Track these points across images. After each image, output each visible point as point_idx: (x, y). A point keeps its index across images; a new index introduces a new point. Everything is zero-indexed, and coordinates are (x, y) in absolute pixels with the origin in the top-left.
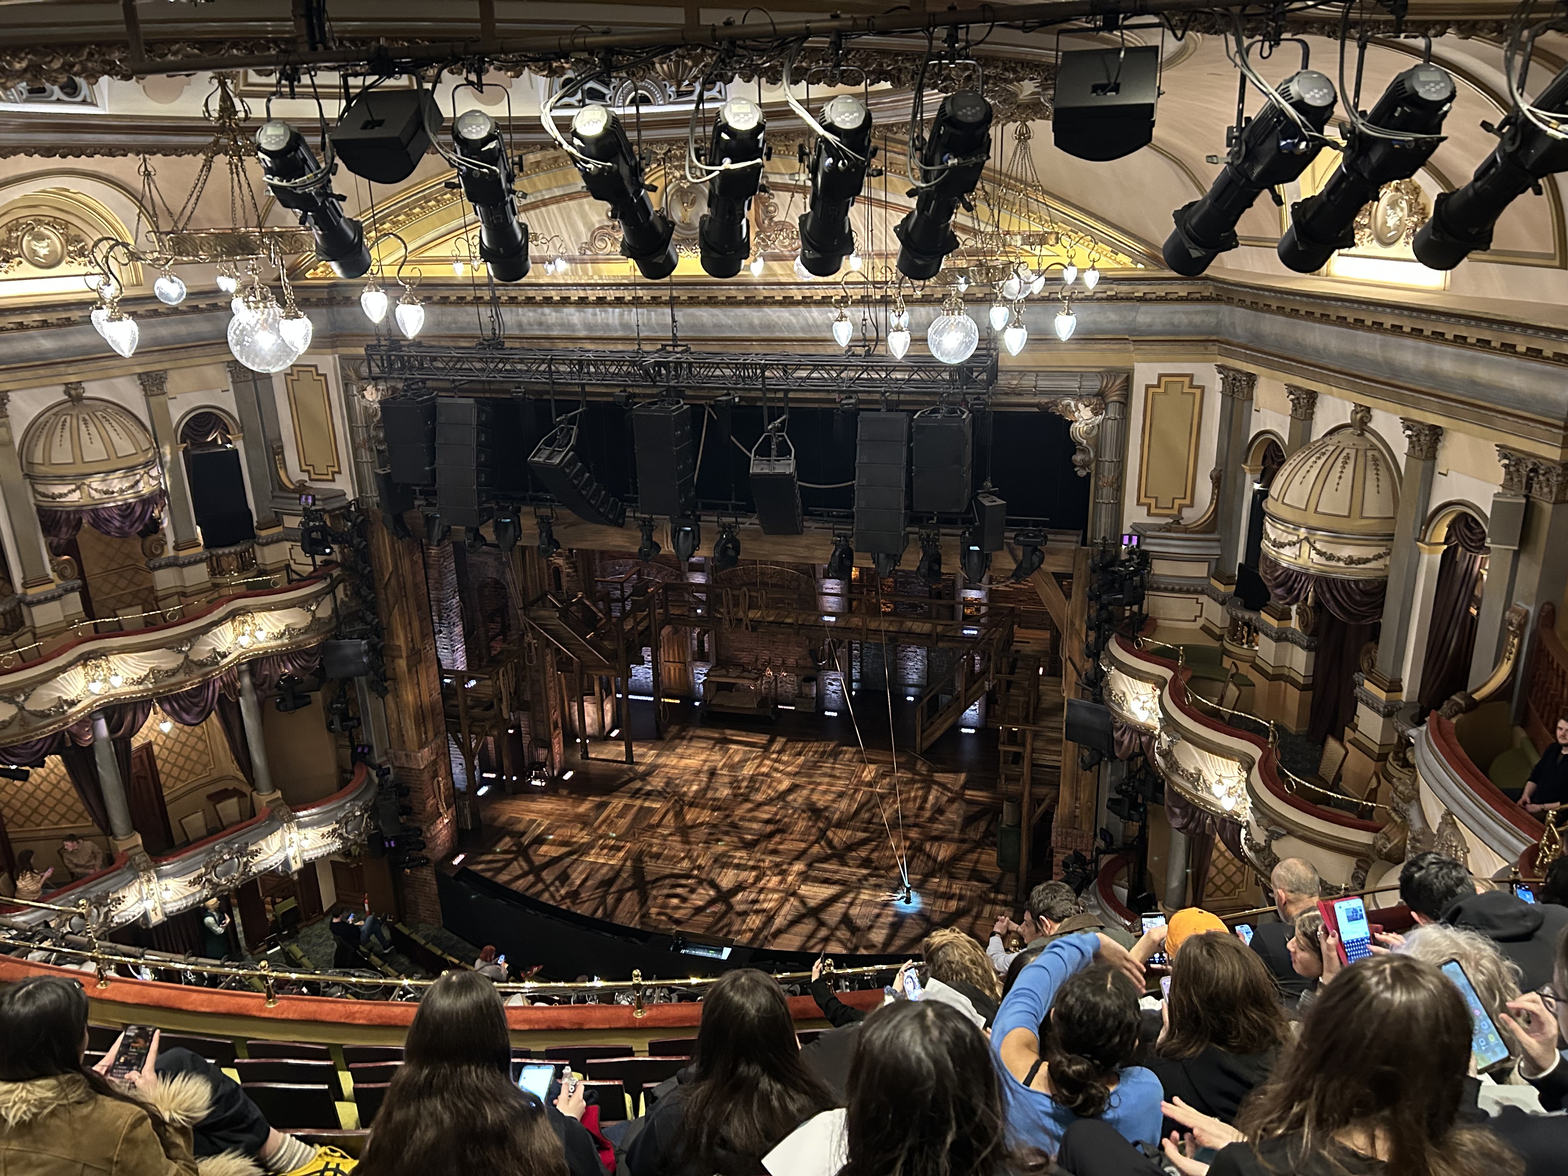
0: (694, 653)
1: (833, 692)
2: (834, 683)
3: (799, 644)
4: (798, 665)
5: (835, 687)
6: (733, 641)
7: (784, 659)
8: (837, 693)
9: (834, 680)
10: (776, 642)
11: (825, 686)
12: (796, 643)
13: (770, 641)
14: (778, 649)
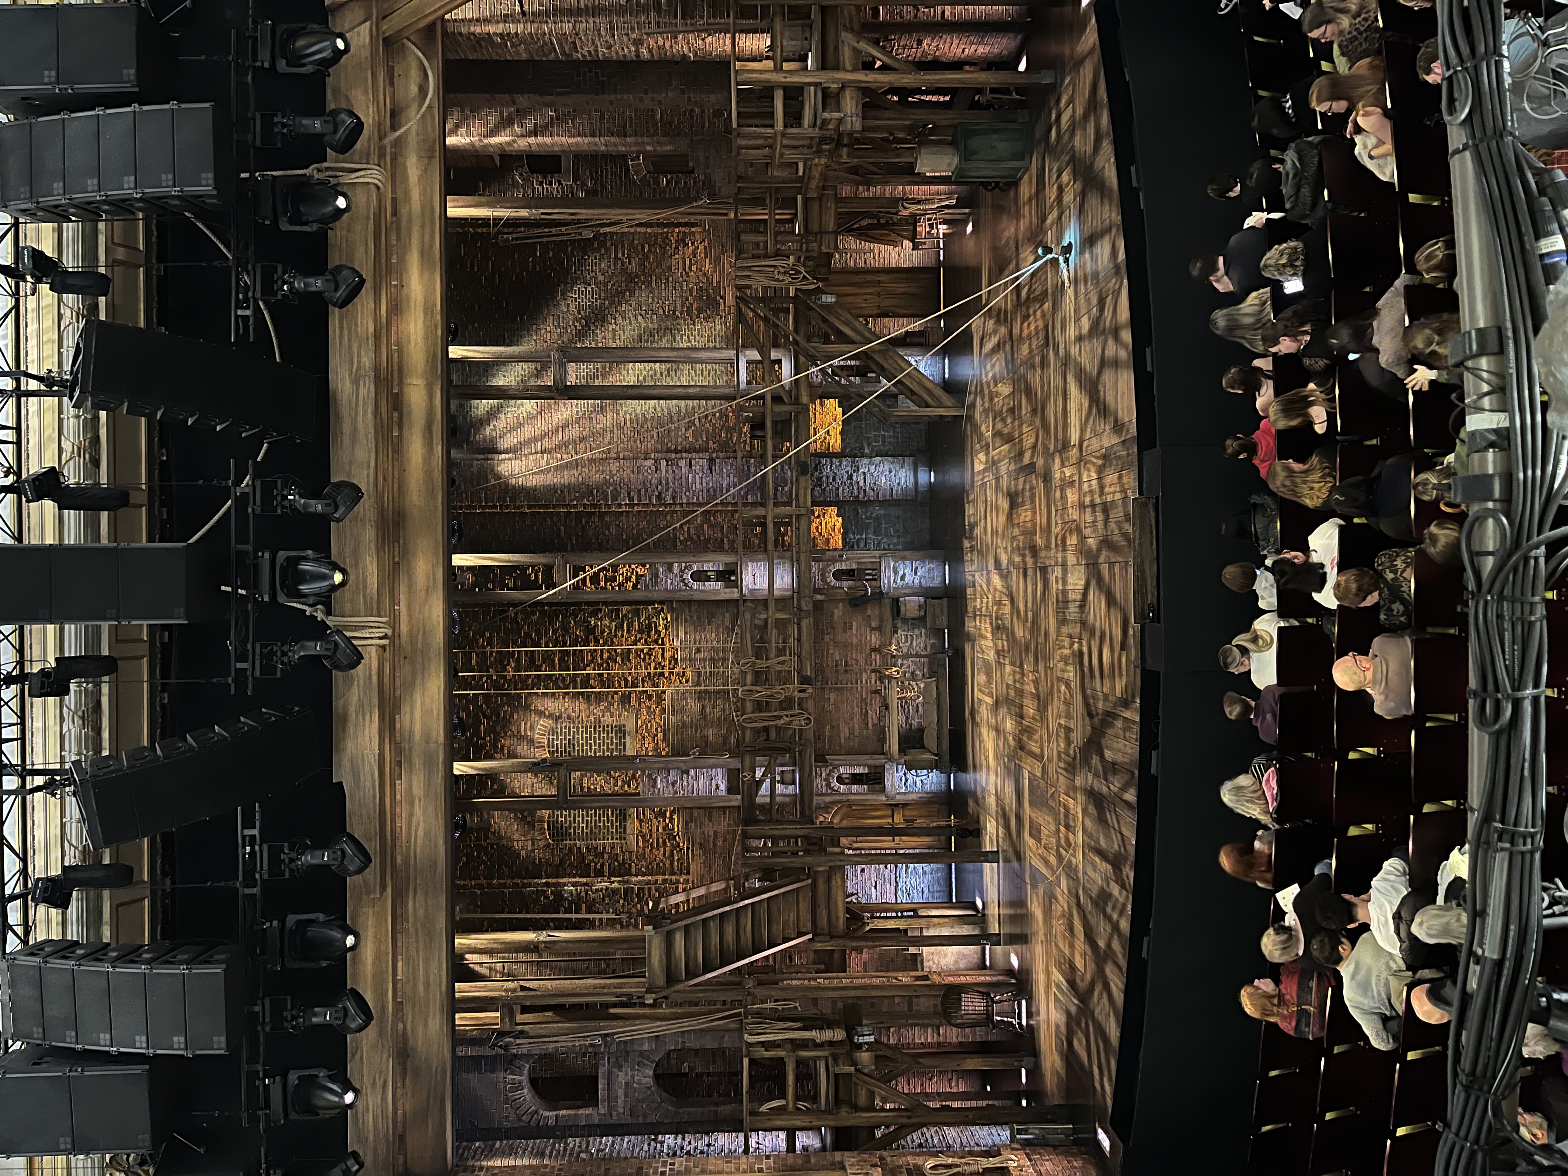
0: (872, 791)
1: (916, 574)
2: (901, 573)
3: (847, 627)
4: (879, 629)
5: (908, 571)
6: (852, 731)
7: (874, 650)
8: (917, 568)
9: (896, 572)
10: (846, 662)
11: (907, 586)
12: (845, 631)
13: (846, 671)
14: (857, 660)
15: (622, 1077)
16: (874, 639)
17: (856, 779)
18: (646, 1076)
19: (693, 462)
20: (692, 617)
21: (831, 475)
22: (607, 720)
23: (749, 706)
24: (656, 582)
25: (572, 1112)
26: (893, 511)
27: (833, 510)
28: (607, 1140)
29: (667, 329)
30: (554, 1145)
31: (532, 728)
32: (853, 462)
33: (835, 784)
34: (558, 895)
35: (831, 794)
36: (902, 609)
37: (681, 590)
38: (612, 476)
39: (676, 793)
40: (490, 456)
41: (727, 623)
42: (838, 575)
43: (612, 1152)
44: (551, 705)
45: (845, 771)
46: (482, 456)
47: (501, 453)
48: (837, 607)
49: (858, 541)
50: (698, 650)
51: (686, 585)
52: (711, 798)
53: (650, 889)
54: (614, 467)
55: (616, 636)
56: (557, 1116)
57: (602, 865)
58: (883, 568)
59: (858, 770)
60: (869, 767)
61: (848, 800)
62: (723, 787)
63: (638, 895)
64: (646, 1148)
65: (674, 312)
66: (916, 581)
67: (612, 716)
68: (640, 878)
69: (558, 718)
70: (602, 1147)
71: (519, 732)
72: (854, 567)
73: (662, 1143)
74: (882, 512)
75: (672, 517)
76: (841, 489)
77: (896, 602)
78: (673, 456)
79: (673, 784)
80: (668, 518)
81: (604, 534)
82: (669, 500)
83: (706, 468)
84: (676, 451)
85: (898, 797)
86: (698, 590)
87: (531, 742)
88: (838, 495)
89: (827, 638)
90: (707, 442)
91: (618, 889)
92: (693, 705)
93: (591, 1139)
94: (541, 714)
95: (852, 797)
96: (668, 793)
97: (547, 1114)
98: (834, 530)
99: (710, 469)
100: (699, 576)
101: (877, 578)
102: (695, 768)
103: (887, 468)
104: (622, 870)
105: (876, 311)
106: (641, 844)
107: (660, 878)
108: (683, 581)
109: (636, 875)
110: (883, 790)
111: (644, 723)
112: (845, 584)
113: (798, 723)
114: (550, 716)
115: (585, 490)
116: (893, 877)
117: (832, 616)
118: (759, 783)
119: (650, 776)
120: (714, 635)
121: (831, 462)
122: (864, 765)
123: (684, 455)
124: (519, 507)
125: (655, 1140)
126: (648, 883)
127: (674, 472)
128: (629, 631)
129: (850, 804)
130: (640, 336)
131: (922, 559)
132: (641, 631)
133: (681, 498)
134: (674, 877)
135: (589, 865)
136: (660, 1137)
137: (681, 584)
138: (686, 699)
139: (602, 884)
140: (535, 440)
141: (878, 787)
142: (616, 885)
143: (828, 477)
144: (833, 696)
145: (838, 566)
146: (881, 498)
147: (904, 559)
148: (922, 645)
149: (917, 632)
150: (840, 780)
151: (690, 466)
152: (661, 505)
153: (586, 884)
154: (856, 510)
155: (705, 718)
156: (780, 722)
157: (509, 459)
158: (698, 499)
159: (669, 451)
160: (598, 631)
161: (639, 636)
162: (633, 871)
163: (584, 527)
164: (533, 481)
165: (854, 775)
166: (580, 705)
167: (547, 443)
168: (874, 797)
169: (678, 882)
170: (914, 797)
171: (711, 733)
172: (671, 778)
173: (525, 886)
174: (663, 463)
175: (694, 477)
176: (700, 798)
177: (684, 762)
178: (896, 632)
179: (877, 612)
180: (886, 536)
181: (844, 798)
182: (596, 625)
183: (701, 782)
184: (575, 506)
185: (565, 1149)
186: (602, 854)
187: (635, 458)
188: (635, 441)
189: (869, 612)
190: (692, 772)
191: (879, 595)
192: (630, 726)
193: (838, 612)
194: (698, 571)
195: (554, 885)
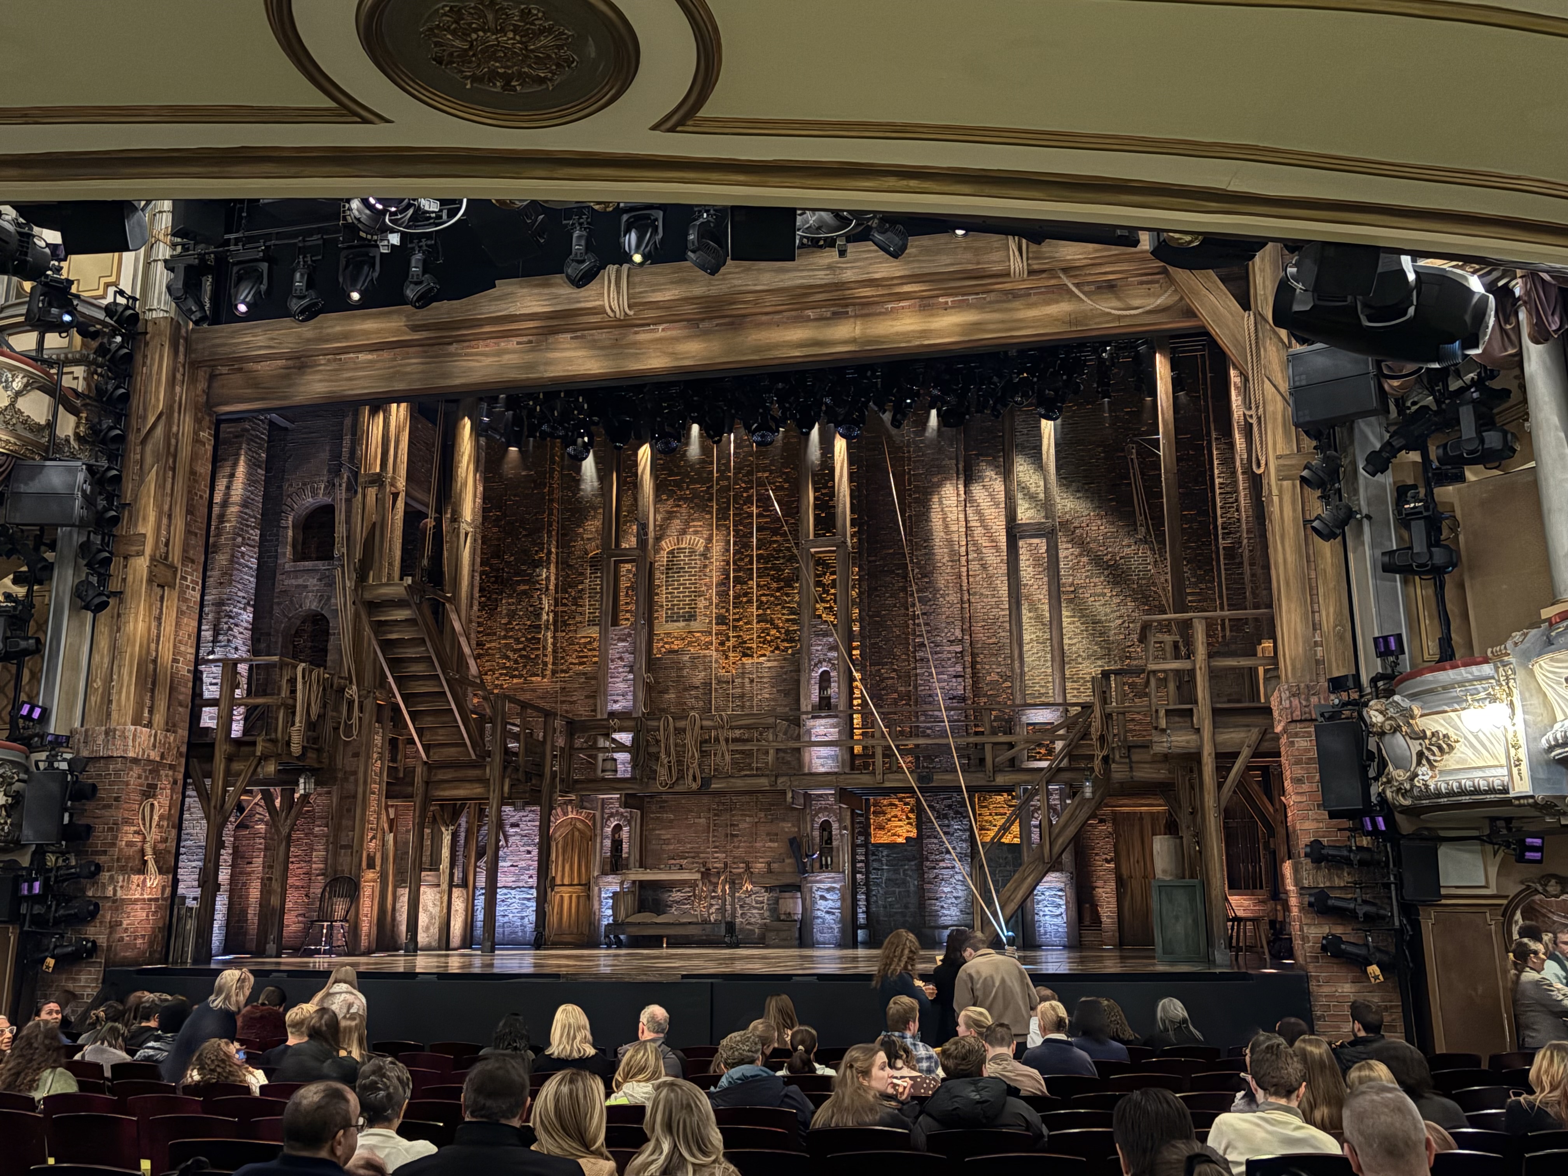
0: (604, 861)
1: (828, 912)
2: (828, 896)
3: (773, 836)
4: (770, 871)
5: (830, 904)
6: (667, 842)
7: (747, 864)
8: (833, 914)
9: (829, 890)
10: (736, 836)
11: (814, 903)
12: (768, 834)
13: (727, 836)
14: (738, 847)
15: (312, 582)
16: (759, 866)
17: (617, 845)
18: (311, 603)
19: (960, 680)
20: (786, 673)
21: (951, 830)
22: (702, 603)
23: (681, 724)
24: (818, 635)
25: (290, 539)
26: (913, 901)
27: (913, 834)
28: (253, 563)
29: (1109, 649)
30: (255, 518)
31: (696, 533)
32: (966, 855)
33: (614, 823)
34: (538, 564)
35: (603, 818)
36: (787, 895)
37: (810, 660)
38: (943, 596)
39: (612, 661)
40: (962, 476)
41: (779, 710)
42: (826, 827)
43: (240, 564)
44: (717, 548)
45: (625, 833)
46: (961, 466)
47: (965, 486)
48: (793, 826)
49: (880, 861)
50: (752, 681)
51: (816, 665)
52: (606, 694)
53: (538, 649)
54: (953, 598)
55: (783, 608)
56: (287, 527)
57: (565, 605)
58: (832, 875)
59: (625, 846)
60: (627, 858)
61: (595, 835)
62: (616, 707)
63: (533, 638)
64: (240, 594)
65: (1128, 658)
66: (819, 913)
67: (705, 607)
68: (550, 641)
69: (704, 556)
70: (246, 558)
71: (693, 520)
72: (835, 843)
73: (245, 609)
74: (912, 888)
75: (904, 660)
76: (936, 841)
77: (798, 888)
78: (968, 659)
79: (621, 658)
80: (904, 657)
81: (887, 592)
82: (919, 655)
83: (955, 693)
84: (974, 664)
85: (596, 889)
86: (810, 678)
87: (683, 532)
88: (929, 837)
89: (762, 814)
90: (985, 695)
91: (540, 619)
92: (699, 677)
93: (257, 550)
94: (709, 540)
95: (598, 840)
96: (613, 653)
97: (290, 519)
98: (894, 835)
99: (954, 698)
100: (825, 679)
101: (824, 867)
102: (634, 680)
103: (960, 894)
104: (560, 623)
105: (1125, 873)
106: (583, 640)
107: (549, 659)
108: (820, 662)
109: (554, 637)
110: (604, 873)
111: (698, 639)
112: (816, 833)
113: (662, 773)
114: (707, 549)
115: (927, 570)
116: (521, 884)
117: (784, 820)
118: (607, 736)
119: (629, 635)
120: (767, 696)
121: (965, 830)
122: (629, 853)
123: (969, 670)
124: (910, 507)
125: (248, 604)
126: (545, 648)
127: (949, 659)
128: (788, 620)
129: (593, 838)
130: (1100, 622)
131: (842, 921)
132: (787, 632)
133: (922, 668)
134: (548, 672)
135: (567, 592)
136: (250, 609)
137: (816, 660)
138: (705, 669)
139: (546, 603)
140: (982, 520)
141: (608, 867)
142: (545, 617)
143: (948, 826)
144: (703, 821)
145: (835, 826)
146: (927, 886)
147: (843, 899)
148: (753, 920)
149: (767, 914)
150: (618, 828)
151: (955, 677)
152: (914, 647)
153: (547, 589)
154: (914, 858)
155: (686, 690)
156: (663, 755)
157: (958, 495)
158: (921, 685)
159: (973, 655)
160: (787, 590)
161: (783, 631)
162: (559, 634)
163: (893, 572)
164: (936, 519)
165: (620, 842)
166: (715, 577)
167: (978, 532)
168: (597, 863)
169: (544, 677)
170: (596, 906)
171: (671, 696)
172: (626, 655)
173: (549, 532)
174: (959, 649)
175: (945, 681)
176: (606, 685)
177: (641, 668)
178: (768, 889)
179: (788, 870)
180: (886, 893)
181: (598, 832)
182: (793, 588)
183: (622, 685)
184: (911, 561)
185: (248, 526)
186: (576, 604)
187: (963, 620)
188: (984, 620)
189: (788, 861)
190: (631, 676)
191: (803, 870)
192: (695, 625)
193: (788, 827)
194: (830, 677)
195: (548, 558)
